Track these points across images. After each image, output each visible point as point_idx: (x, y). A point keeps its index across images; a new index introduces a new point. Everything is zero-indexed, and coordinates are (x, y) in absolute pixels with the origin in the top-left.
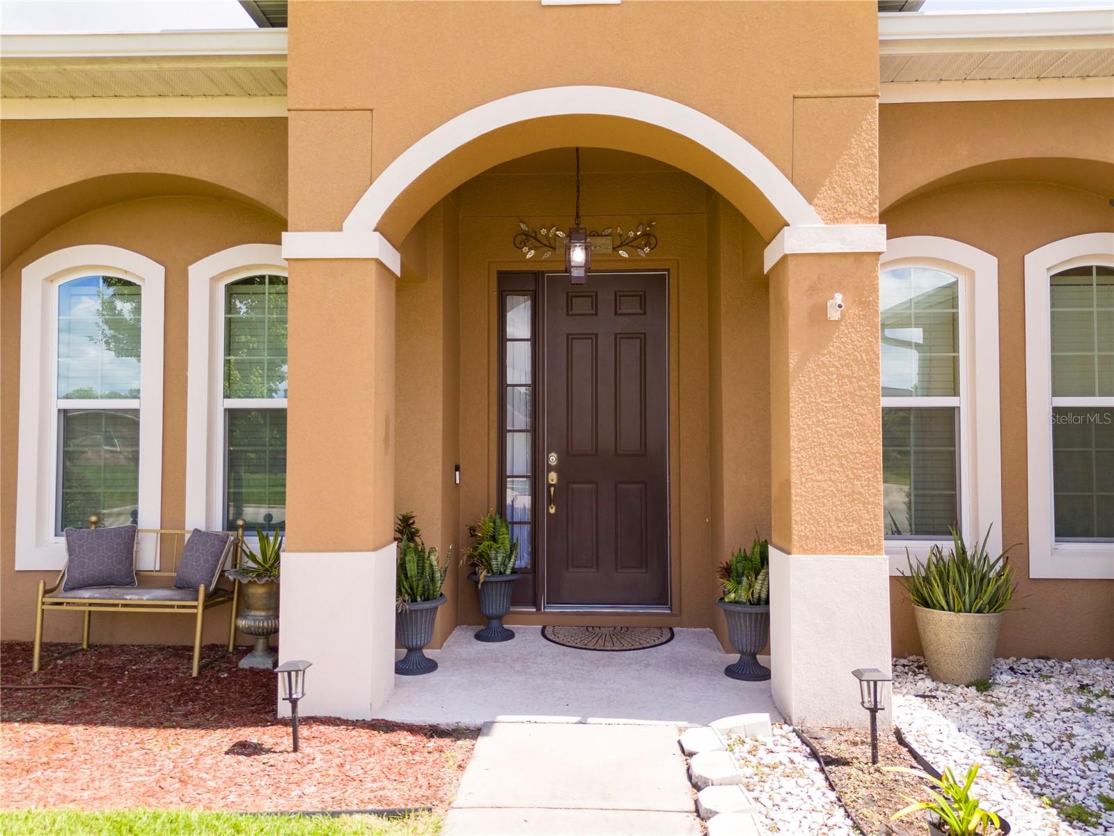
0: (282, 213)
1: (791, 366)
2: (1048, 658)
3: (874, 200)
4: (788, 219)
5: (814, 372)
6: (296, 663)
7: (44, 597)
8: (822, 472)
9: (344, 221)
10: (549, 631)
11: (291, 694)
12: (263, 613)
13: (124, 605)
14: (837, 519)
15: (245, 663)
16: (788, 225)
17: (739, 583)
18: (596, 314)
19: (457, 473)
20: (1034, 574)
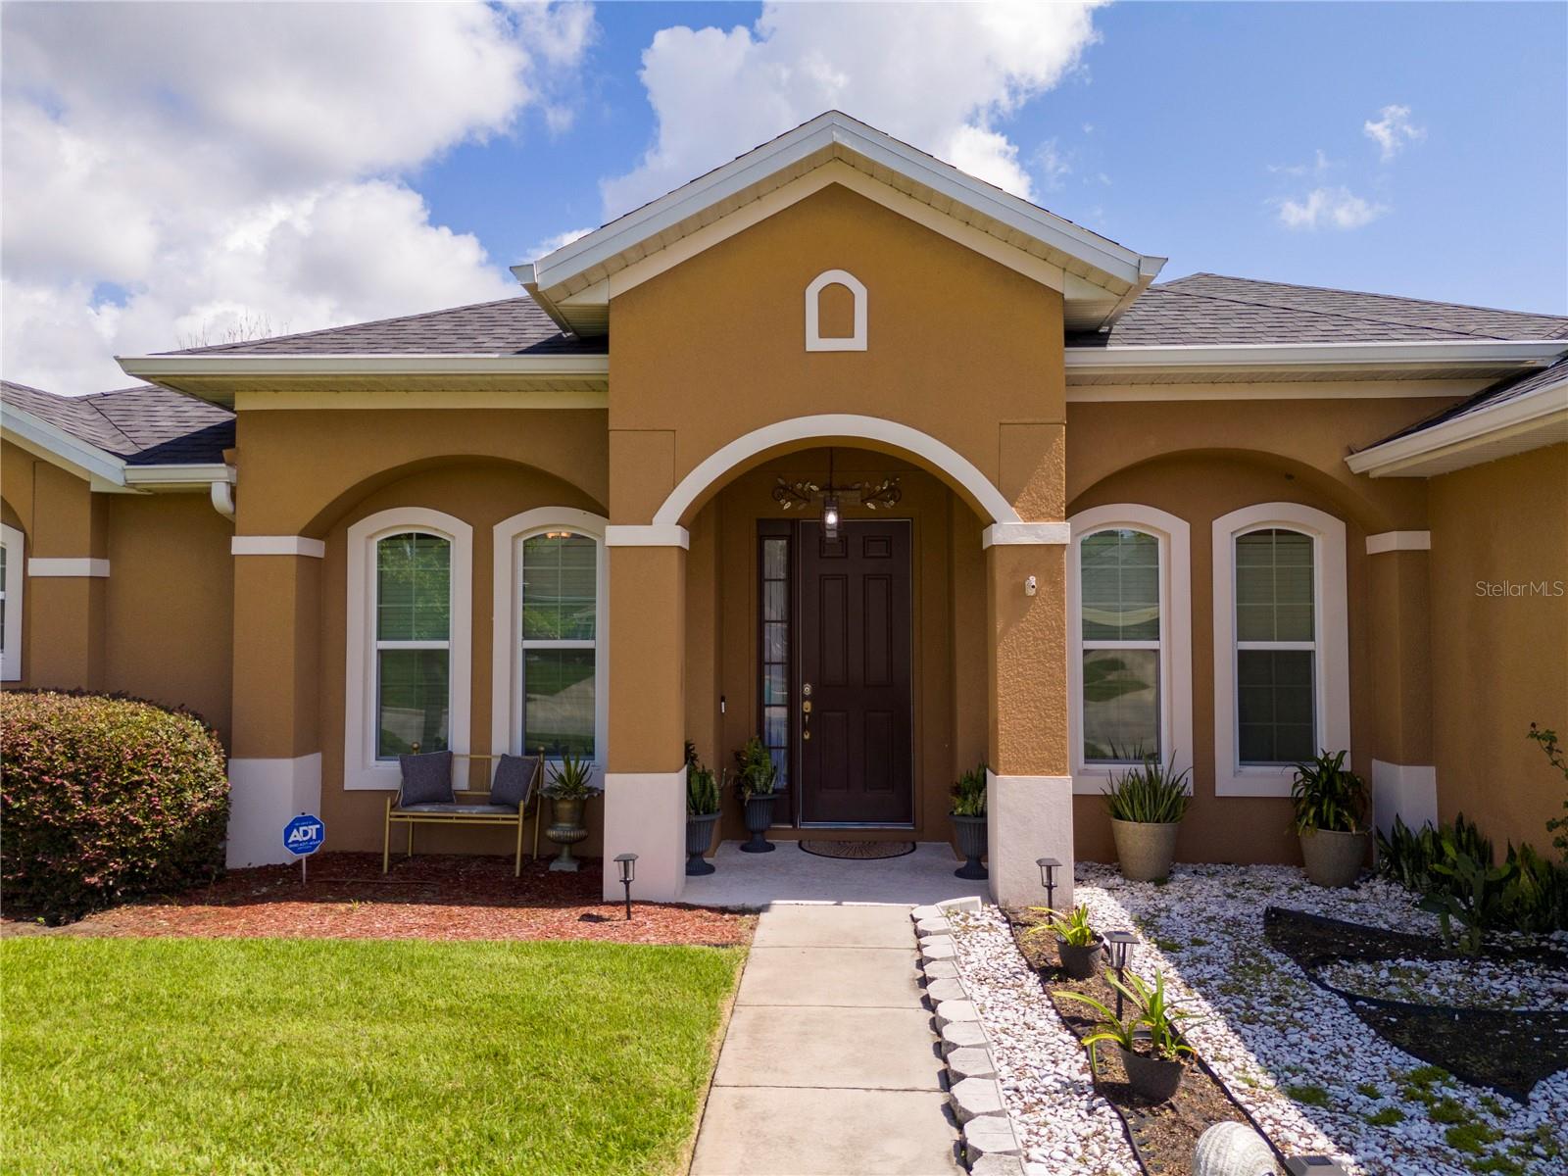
0: (605, 506)
1: (998, 630)
2: (1230, 864)
3: (1061, 503)
4: (996, 518)
5: (1015, 635)
6: (629, 855)
7: (391, 811)
8: (1021, 712)
9: (654, 515)
10: (805, 844)
11: (626, 878)
12: (568, 825)
13: (457, 818)
14: (1033, 748)
15: (554, 867)
16: (995, 522)
17: (966, 799)
18: (846, 556)
19: (723, 704)
20: (1219, 792)
